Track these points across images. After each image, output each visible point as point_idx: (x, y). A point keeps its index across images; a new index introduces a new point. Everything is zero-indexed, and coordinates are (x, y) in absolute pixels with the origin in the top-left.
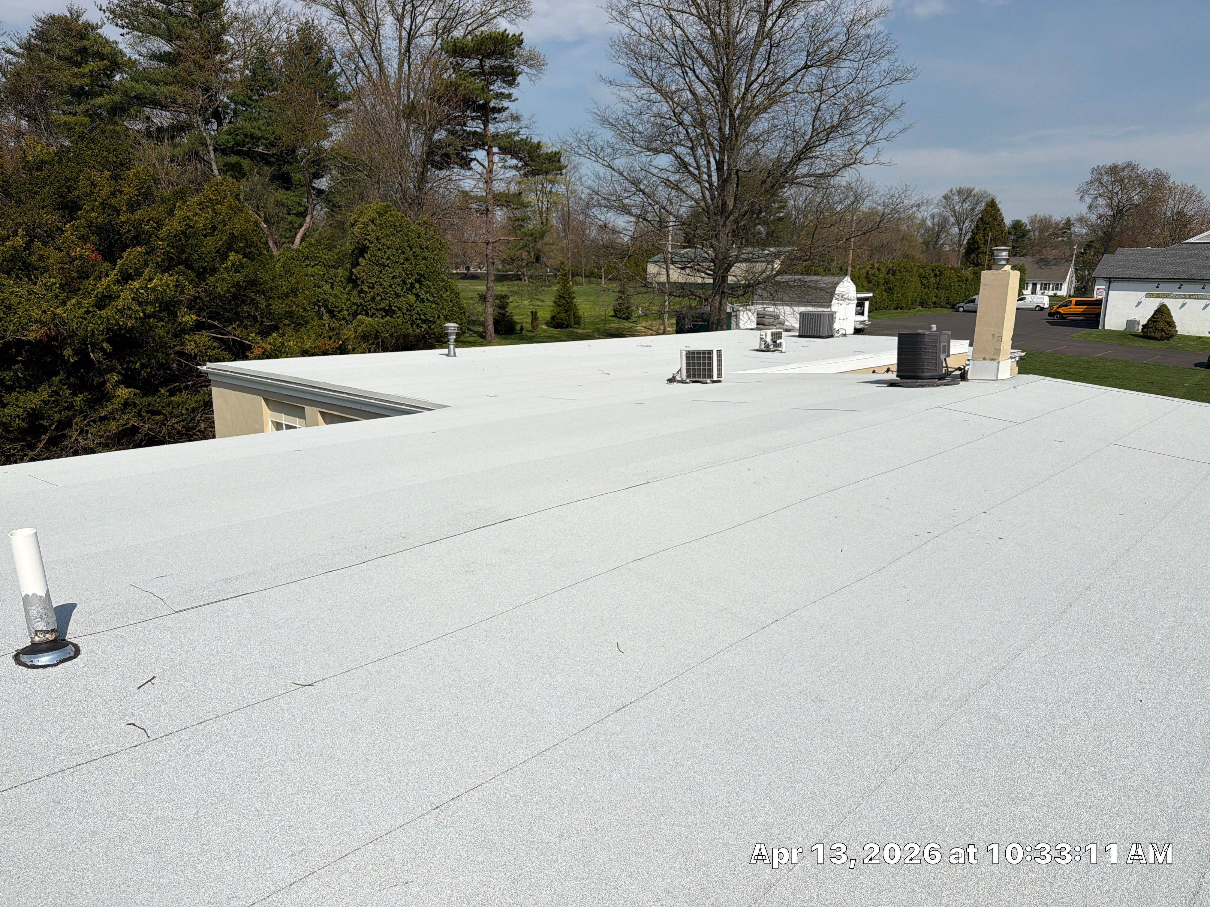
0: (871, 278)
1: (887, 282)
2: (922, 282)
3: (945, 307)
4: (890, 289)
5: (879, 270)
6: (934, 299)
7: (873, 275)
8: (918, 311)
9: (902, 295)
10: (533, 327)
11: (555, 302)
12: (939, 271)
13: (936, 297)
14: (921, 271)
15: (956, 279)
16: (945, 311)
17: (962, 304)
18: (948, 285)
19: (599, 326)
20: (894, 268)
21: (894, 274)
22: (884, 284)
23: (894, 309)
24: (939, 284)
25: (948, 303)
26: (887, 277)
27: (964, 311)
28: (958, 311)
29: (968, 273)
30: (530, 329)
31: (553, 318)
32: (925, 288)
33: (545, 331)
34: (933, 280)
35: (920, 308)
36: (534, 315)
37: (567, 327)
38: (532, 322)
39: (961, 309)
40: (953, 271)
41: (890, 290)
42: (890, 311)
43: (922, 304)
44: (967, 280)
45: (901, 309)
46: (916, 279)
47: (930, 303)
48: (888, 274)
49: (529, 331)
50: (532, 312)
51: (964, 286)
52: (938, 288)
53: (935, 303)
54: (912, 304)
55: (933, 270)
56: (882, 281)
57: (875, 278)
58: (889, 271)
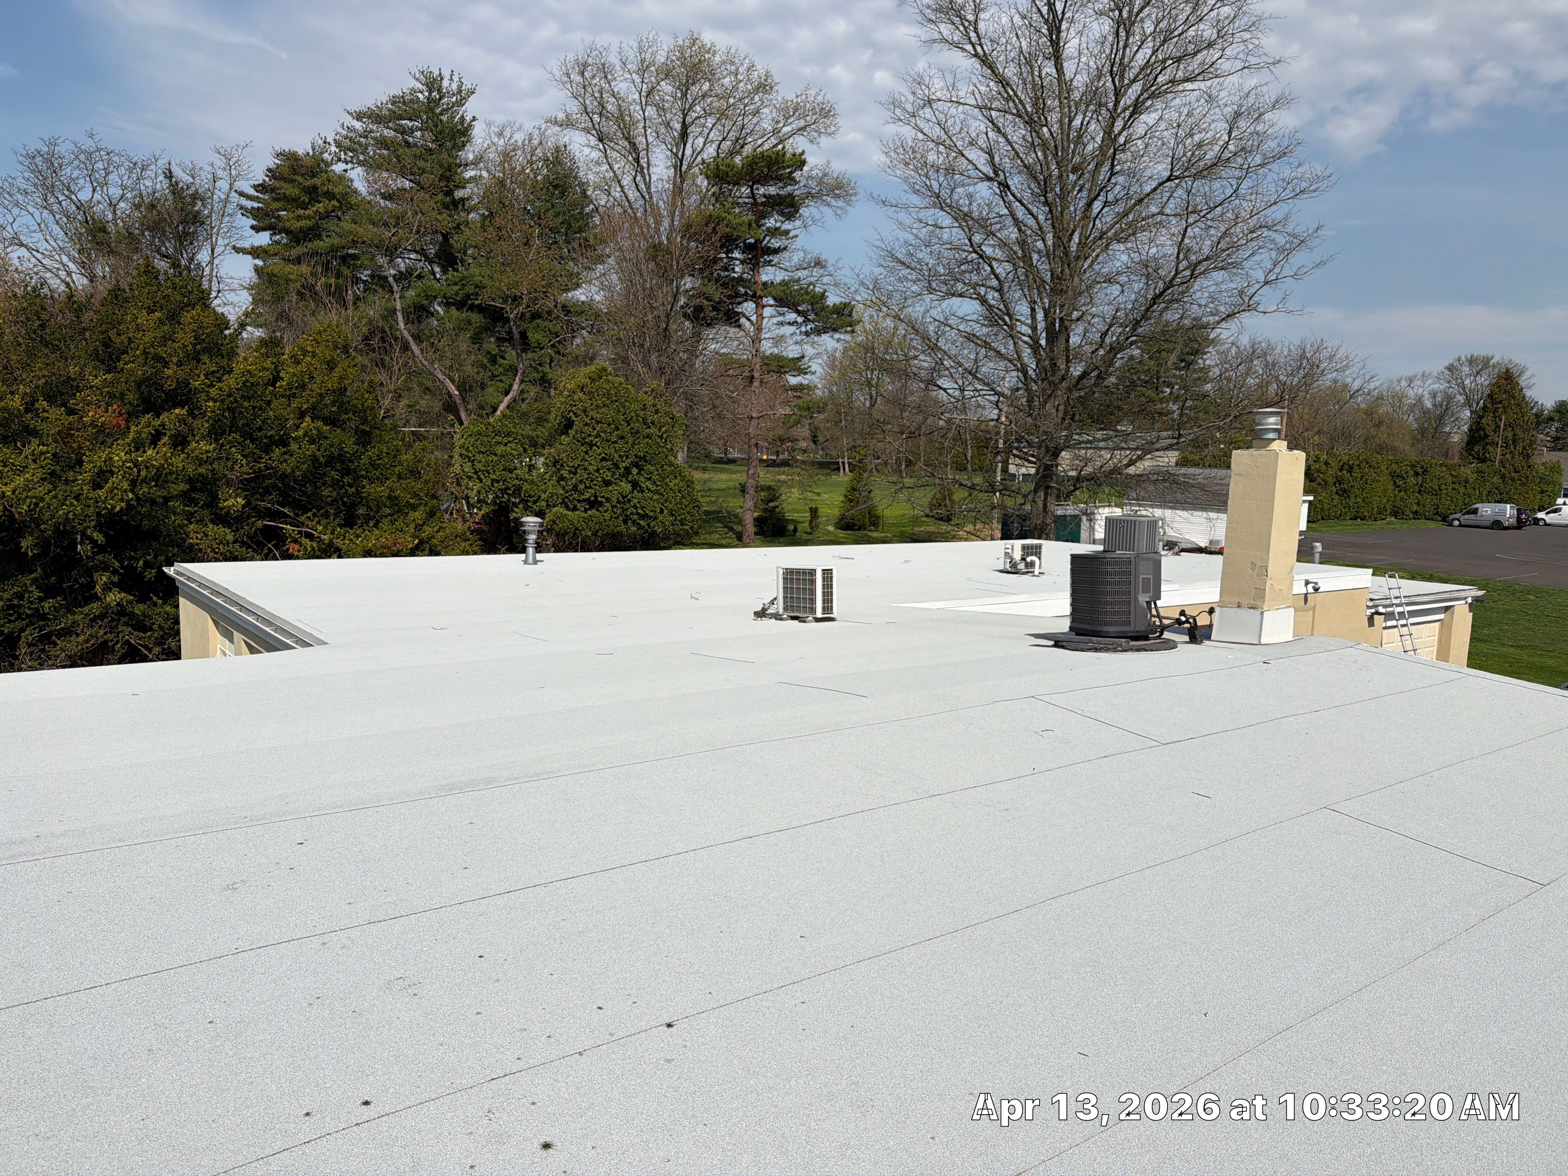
0: (1315, 475)
1: (1339, 481)
2: (1395, 483)
3: (1433, 519)
4: (1345, 491)
5: (1326, 463)
6: (1415, 508)
7: (1318, 471)
8: (1387, 524)
9: (1364, 500)
10: (812, 528)
11: (846, 496)
12: (1422, 467)
13: (1418, 504)
14: (1394, 467)
15: (1450, 480)
16: (1431, 525)
17: (1457, 516)
18: (1437, 488)
19: (903, 529)
20: (1351, 463)
21: (1350, 470)
22: (1335, 484)
23: (1351, 519)
24: (1421, 486)
25: (1437, 513)
26: (1339, 474)
27: (1461, 525)
28: (1451, 525)
29: (1469, 472)
30: (809, 530)
31: (842, 517)
32: (1400, 491)
33: (829, 532)
34: (1412, 480)
35: (1393, 519)
36: (814, 511)
37: (859, 529)
38: (811, 522)
39: (1456, 523)
40: (1444, 469)
41: (1344, 493)
42: (1345, 523)
43: (1395, 514)
44: (1467, 482)
45: (1362, 519)
46: (1385, 478)
47: (1408, 512)
48: (1341, 470)
49: (806, 533)
50: (811, 509)
51: (1462, 490)
52: (1420, 491)
53: (1416, 513)
54: (1380, 513)
55: (1413, 466)
56: (1331, 480)
57: (1321, 475)
58: (1343, 466)
